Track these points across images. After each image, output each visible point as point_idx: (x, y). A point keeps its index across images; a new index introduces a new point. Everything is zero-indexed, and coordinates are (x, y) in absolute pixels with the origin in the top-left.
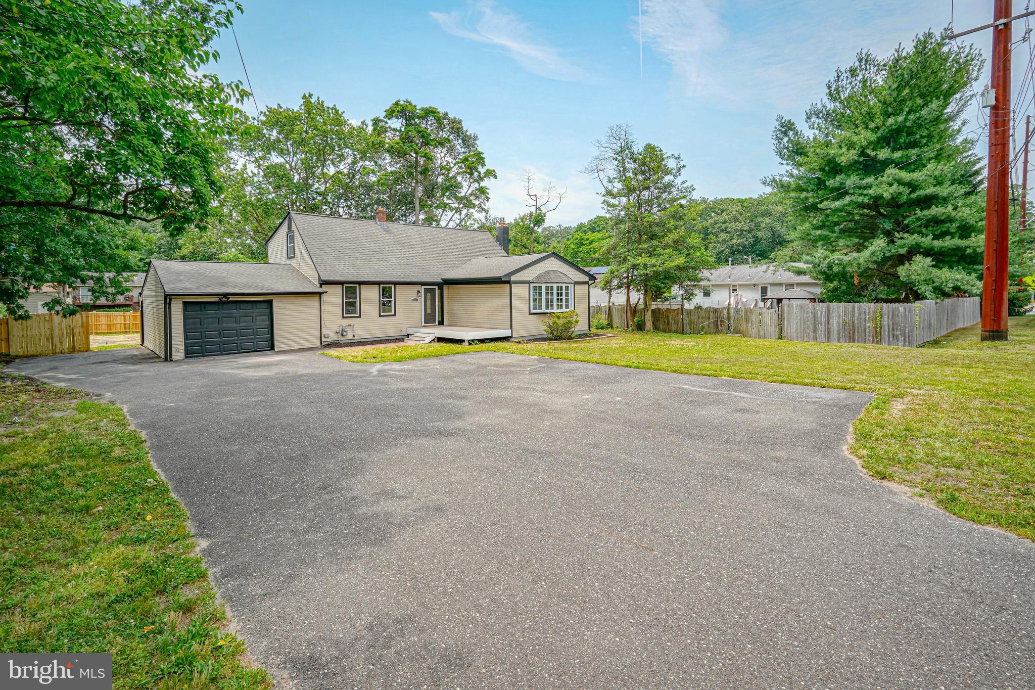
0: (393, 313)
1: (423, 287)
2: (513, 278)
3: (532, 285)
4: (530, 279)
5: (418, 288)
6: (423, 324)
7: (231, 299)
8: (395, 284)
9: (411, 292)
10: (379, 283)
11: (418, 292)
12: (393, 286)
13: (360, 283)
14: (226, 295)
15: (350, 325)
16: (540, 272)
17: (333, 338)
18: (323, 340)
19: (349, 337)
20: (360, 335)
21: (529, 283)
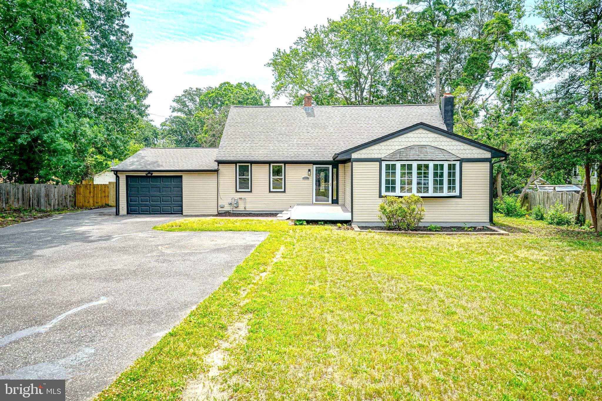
0: (283, 190)
1: (315, 166)
2: (354, 156)
3: (384, 164)
4: (382, 156)
5: (310, 166)
6: (314, 202)
7: (154, 174)
8: (285, 163)
9: (302, 171)
10: (269, 163)
11: (309, 170)
12: (283, 165)
13: (252, 163)
14: (149, 172)
15: (241, 199)
16: (397, 148)
17: (227, 208)
18: (220, 209)
19: (241, 208)
20: (250, 207)
21: (380, 161)
